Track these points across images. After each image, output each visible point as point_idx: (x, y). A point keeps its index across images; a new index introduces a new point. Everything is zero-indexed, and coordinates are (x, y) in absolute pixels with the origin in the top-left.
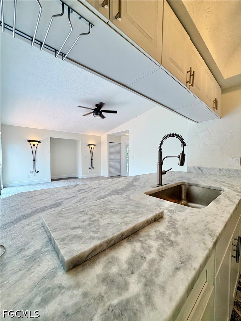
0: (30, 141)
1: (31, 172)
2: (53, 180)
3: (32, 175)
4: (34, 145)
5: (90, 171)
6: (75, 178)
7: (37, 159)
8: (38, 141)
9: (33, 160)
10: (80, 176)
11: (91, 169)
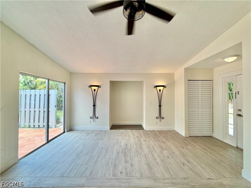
0: (91, 86)
1: (91, 118)
3: (92, 120)
4: (94, 90)
7: (97, 104)
8: (98, 86)
10: (144, 126)
11: (159, 119)
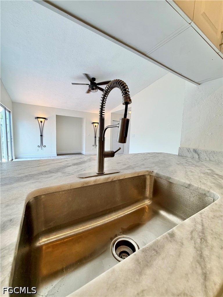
0: (38, 118)
1: (38, 146)
2: (58, 155)
3: (40, 149)
4: (41, 122)
5: (93, 149)
6: (80, 154)
7: (44, 134)
8: (45, 118)
9: (41, 136)
10: (84, 152)
